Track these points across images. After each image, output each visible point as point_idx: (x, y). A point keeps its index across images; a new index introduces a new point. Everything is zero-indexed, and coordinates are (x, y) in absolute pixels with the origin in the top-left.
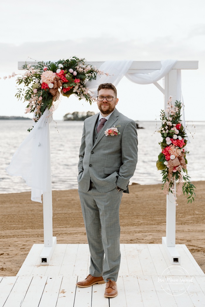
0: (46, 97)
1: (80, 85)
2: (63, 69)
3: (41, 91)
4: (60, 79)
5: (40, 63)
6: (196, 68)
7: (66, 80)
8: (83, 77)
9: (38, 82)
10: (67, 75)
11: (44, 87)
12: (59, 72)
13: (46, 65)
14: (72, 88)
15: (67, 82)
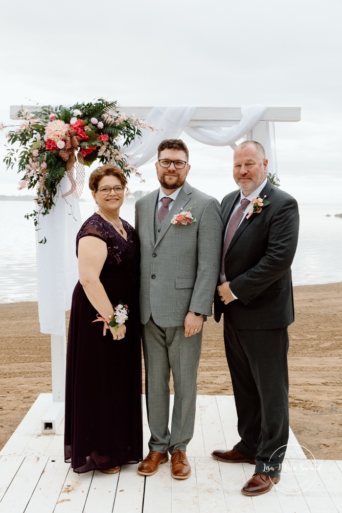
0: (53, 163)
1: (108, 146)
2: (81, 118)
3: (45, 153)
4: (76, 135)
5: (45, 108)
6: (297, 120)
7: (85, 136)
8: (113, 131)
9: (40, 138)
10: (87, 128)
11: (50, 146)
12: (75, 123)
13: (55, 112)
14: (95, 149)
15: (88, 139)
